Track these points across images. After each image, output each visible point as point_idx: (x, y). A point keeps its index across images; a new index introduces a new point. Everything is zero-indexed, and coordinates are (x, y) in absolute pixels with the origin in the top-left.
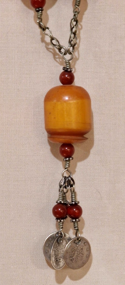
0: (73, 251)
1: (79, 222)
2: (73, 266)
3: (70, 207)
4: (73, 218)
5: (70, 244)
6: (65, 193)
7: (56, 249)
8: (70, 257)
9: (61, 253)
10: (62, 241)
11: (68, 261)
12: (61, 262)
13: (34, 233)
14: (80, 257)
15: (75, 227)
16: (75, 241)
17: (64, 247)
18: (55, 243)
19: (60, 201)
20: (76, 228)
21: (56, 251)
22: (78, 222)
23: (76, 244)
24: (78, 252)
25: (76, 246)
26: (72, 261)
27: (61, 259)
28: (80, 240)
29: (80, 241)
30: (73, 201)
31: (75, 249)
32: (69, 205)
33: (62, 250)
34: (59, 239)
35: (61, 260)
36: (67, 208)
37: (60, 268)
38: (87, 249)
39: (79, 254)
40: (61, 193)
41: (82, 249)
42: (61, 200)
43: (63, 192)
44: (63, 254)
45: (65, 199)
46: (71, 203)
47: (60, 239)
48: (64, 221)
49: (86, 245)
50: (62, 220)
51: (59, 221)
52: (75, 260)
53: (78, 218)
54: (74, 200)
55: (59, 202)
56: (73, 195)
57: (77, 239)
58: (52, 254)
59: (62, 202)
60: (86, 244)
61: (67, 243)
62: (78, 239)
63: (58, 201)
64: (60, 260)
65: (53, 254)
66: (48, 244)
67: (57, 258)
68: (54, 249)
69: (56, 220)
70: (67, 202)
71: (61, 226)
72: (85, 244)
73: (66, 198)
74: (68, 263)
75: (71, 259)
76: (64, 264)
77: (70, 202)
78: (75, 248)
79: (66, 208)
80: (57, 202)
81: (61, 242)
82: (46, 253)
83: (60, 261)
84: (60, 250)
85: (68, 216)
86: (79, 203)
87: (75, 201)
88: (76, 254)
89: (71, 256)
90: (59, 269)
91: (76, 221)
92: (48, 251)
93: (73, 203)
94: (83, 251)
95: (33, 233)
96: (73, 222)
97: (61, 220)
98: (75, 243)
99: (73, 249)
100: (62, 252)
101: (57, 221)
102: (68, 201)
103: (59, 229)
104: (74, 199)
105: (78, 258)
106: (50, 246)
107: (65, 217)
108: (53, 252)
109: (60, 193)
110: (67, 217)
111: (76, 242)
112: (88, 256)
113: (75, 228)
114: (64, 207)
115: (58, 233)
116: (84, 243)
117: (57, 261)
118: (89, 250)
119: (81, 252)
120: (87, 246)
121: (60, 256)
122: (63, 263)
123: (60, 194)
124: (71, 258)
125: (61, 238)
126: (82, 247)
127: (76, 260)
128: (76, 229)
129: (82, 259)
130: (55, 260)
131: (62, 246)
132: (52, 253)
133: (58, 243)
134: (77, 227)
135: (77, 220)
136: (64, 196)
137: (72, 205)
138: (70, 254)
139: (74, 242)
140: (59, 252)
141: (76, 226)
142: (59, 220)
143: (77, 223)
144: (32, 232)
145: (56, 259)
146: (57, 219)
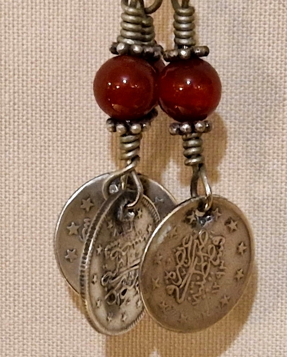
0: (181, 255)
1: (204, 134)
2: (180, 317)
3: (168, 70)
4: (181, 119)
5: (169, 228)
6: (147, 12)
7: (108, 247)
8: (167, 282)
9: (129, 265)
10: (133, 214)
11: (159, 296)
12: (128, 301)
13: (19, 177)
14: (210, 279)
15: (189, 157)
16: (189, 213)
17: (142, 240)
18: (106, 222)
19: (126, 44)
20: (194, 160)
21: (110, 258)
22: (200, 133)
23: (194, 225)
24: (200, 261)
25: (194, 234)
26: (175, 297)
27: (131, 288)
28: (211, 210)
29: (208, 213)
30: (180, 46)
31: (187, 249)
32: (166, 63)
33: (133, 251)
34: (121, 207)
35: (131, 292)
36: (158, 72)
37: (122, 329)
38: (238, 249)
39: (205, 268)
40: (131, 10)
41: (218, 247)
42: (129, 42)
43: (139, 5)
44: (136, 270)
45: (147, 37)
46: (174, 54)
47: (125, 207)
48: (142, 127)
49: (234, 230)
50: (135, 127)
51: (119, 129)
52: (191, 295)
53: (202, 117)
54: (184, 41)
55: (121, 47)
56: (183, 18)
57: (196, 205)
58: (89, 272)
59: (137, 49)
60: (233, 225)
61: (155, 225)
62: (201, 206)
63: (118, 42)
64: (124, 293)
65: (96, 268)
66: (76, 224)
67: (113, 288)
68: (99, 250)
69: (110, 126)
70: (156, 51)
71: (129, 151)
72: (229, 229)
73: (151, 32)
74: (159, 308)
75: (171, 292)
76: (140, 309)
77: (169, 51)
78: (189, 245)
79: (153, 74)
80: (114, 50)
81: (128, 218)
82: (68, 260)
83: (122, 297)
84: (124, 251)
85: (158, 108)
86: (206, 54)
87: (189, 46)
88: (192, 270)
89: (172, 275)
90: (121, 333)
91: (193, 129)
92: (76, 253)
93: (183, 53)
94: (220, 254)
95: (16, 177)
96: (180, 132)
97: (131, 124)
98: (188, 220)
99: (181, 245)
100: (134, 258)
101: (114, 129)
102: (160, 46)
103: (123, 161)
104: (187, 37)
105: (200, 286)
106: (86, 233)
107: (147, 112)
108: (96, 262)
109: (126, 8)
110: (154, 113)
111: (192, 218)
112: (240, 274)
113: (190, 161)
114: (146, 69)
115: (116, 180)
116: (228, 222)
117: (112, 298)
118: (244, 251)
119: (215, 260)
120: (239, 235)
121: (125, 277)
122: (137, 303)
123: (127, 13)
124: (172, 284)
125: (129, 203)
126: (218, 239)
127: (192, 292)
128: (194, 165)
129: (218, 288)
130: (104, 294)
131: (133, 234)
132: (89, 268)
133: (119, 223)
134: (198, 155)
135: (199, 125)
136: (144, 22)
137: (176, 61)
138: (169, 268)
139: (184, 218)
140: (122, 260)
141: (193, 150)
142: (120, 127)
143: (197, 138)
144: (11, 174)
145: (108, 291)
146: (114, 120)
